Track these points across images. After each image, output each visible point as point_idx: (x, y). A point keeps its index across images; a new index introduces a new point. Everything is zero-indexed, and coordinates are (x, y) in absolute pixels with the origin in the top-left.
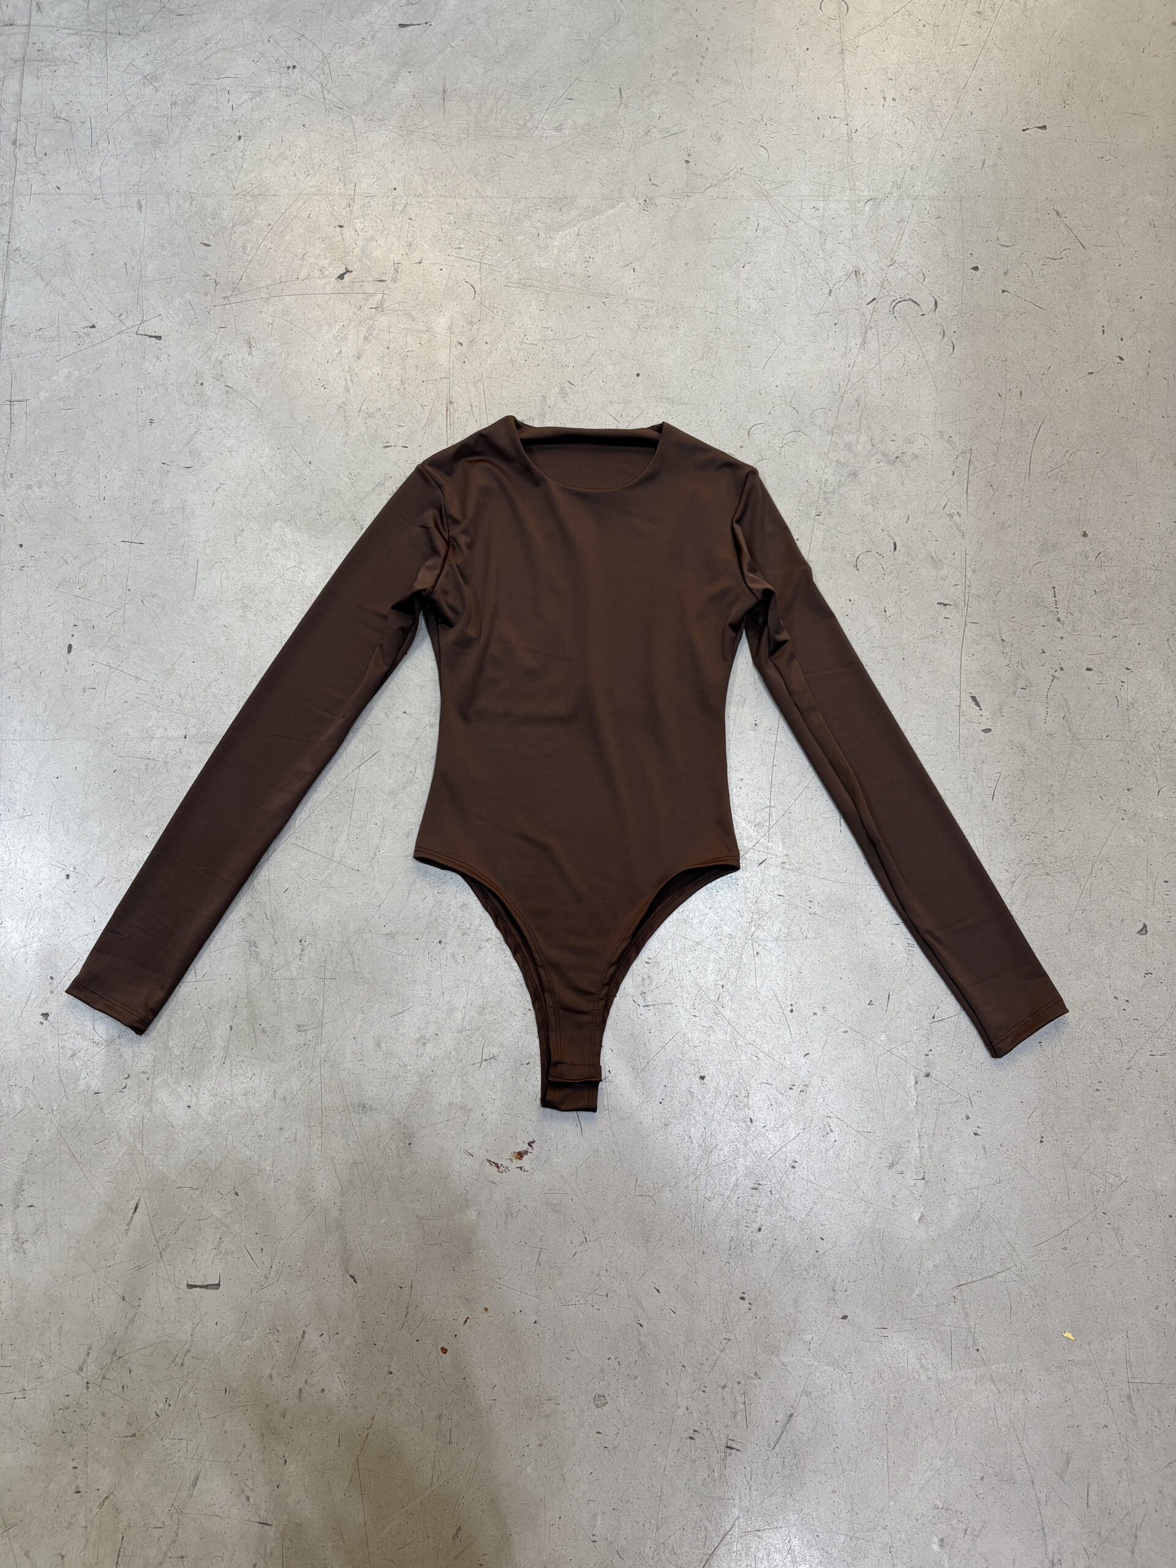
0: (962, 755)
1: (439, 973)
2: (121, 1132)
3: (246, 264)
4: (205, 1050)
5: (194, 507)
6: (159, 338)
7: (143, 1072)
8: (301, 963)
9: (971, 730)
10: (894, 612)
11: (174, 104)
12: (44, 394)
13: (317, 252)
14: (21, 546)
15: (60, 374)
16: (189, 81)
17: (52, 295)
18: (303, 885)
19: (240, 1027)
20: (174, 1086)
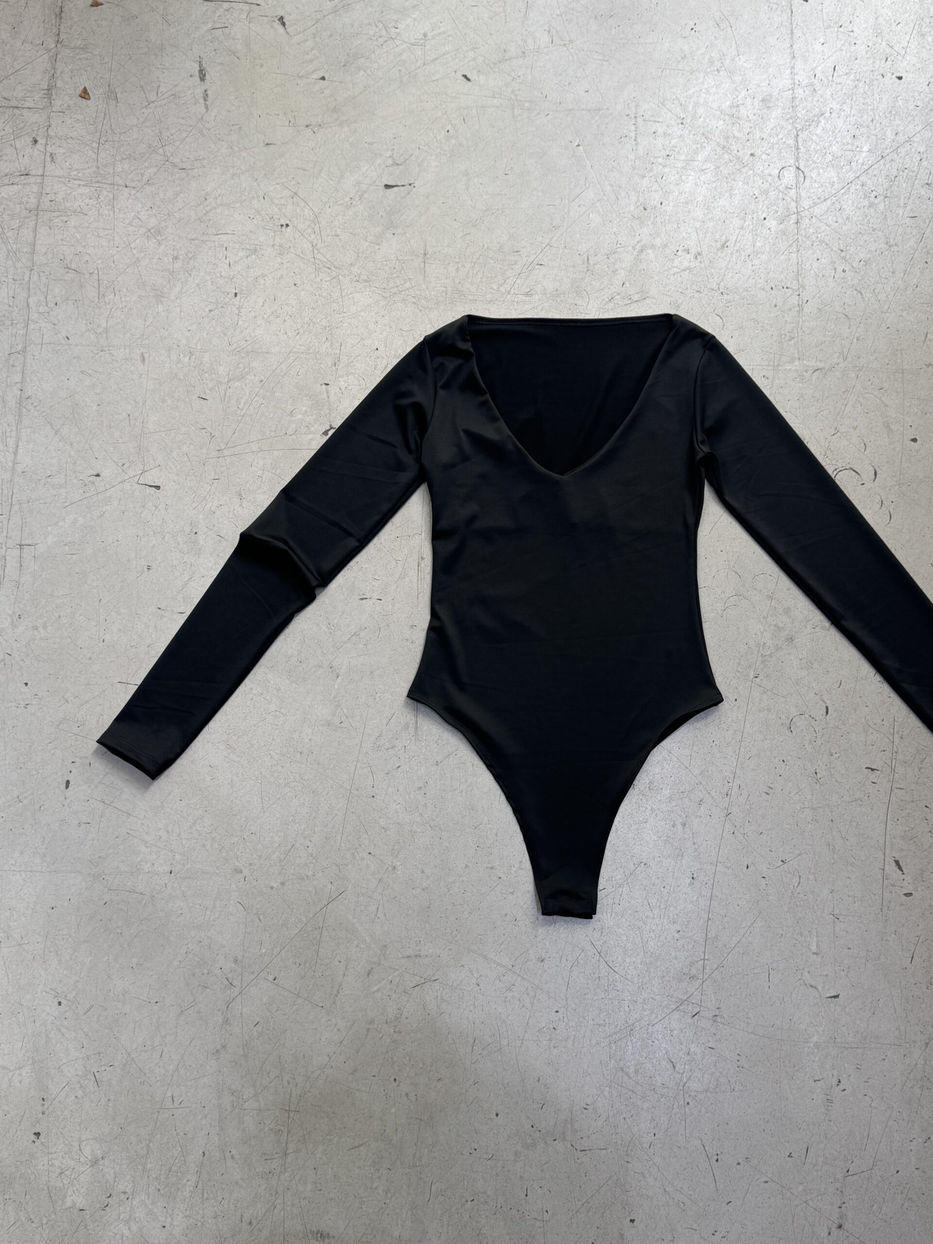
0: (884, 918)
1: (393, 1110)
6: (158, 487)
7: (124, 1193)
9: (893, 892)
10: (825, 774)
11: (176, 258)
12: (50, 540)
14: (26, 684)
15: (66, 520)
16: (189, 237)
17: (60, 443)
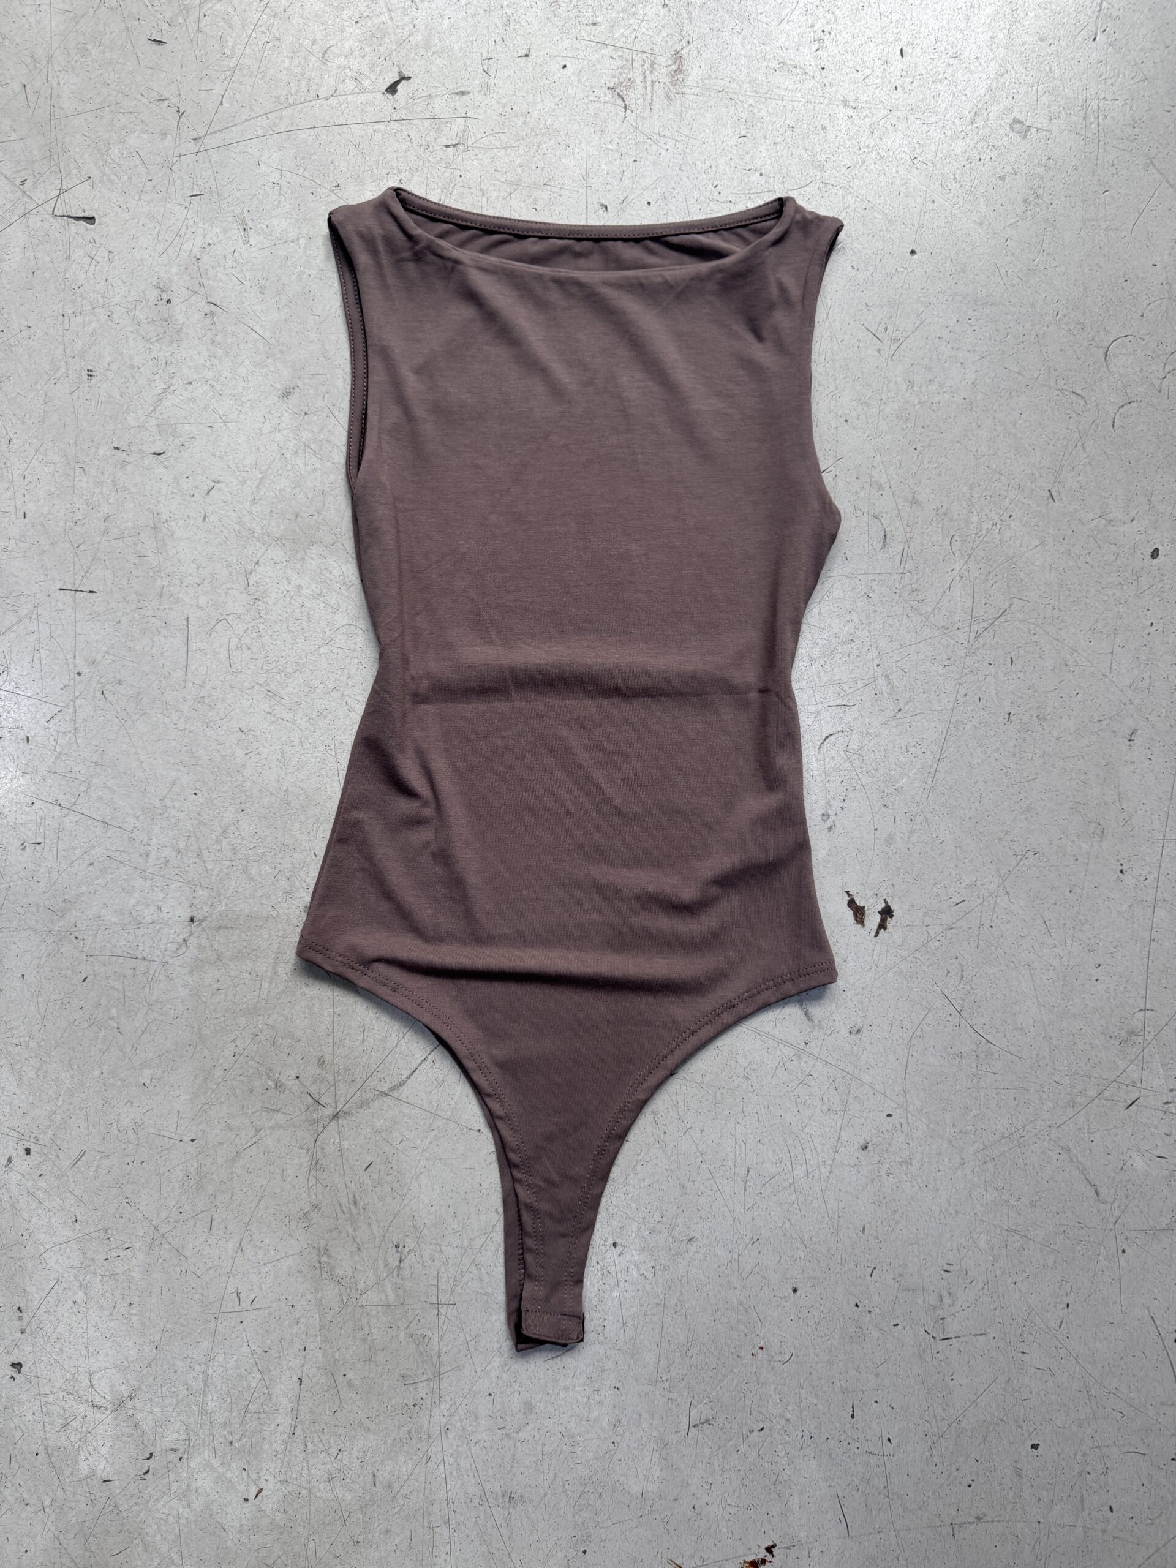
2: (148, 1538)
3: (228, 73)
4: (262, 1416)
5: (173, 524)
8: (399, 1281)
13: (347, 45)
18: (395, 1157)
19: (314, 1380)
20: (220, 1470)
